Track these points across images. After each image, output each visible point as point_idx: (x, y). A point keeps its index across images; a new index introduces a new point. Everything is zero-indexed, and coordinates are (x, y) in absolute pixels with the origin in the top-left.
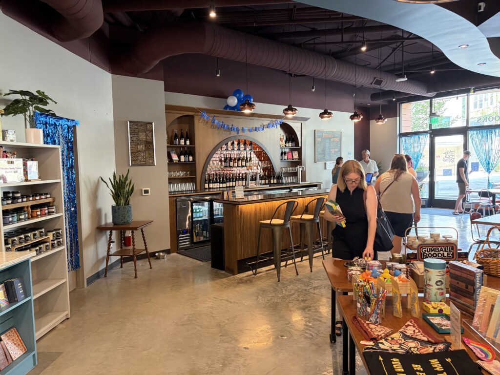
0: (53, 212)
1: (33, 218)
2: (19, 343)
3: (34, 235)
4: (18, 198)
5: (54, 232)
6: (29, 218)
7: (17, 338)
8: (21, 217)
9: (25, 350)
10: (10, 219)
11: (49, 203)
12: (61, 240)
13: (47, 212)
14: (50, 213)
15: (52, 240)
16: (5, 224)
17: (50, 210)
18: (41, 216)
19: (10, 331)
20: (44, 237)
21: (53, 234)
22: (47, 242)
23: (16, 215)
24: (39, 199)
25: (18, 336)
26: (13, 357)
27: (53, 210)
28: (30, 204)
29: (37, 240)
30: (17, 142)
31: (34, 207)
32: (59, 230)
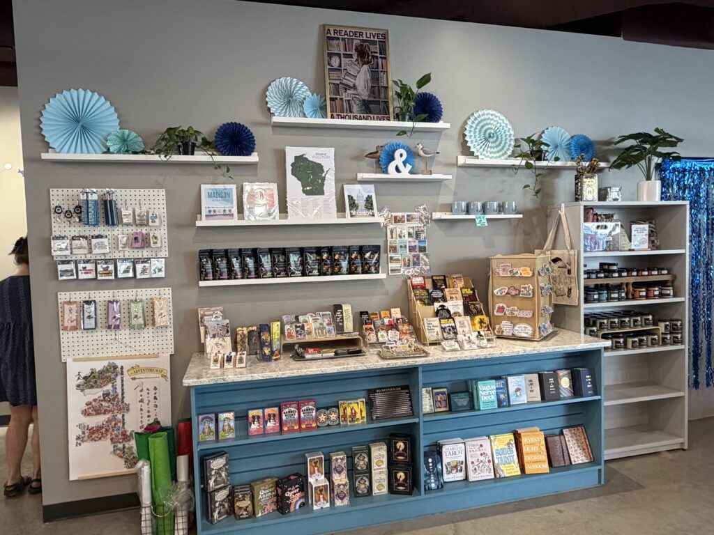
0: (669, 295)
1: (634, 298)
2: (585, 447)
3: (635, 321)
4: (614, 271)
5: (668, 323)
6: (627, 299)
7: (583, 440)
8: (613, 296)
9: (591, 458)
10: (596, 297)
11: (667, 281)
12: (679, 336)
13: (657, 293)
14: (661, 296)
15: (663, 334)
16: (586, 301)
17: (664, 292)
18: (647, 297)
19: (576, 429)
20: (651, 327)
21: (666, 326)
22: (654, 334)
23: (605, 292)
24: (648, 275)
25: (585, 438)
26: (572, 460)
27: (668, 292)
28: (631, 280)
29: (640, 329)
30: (623, 200)
31: (637, 285)
32: (677, 320)
